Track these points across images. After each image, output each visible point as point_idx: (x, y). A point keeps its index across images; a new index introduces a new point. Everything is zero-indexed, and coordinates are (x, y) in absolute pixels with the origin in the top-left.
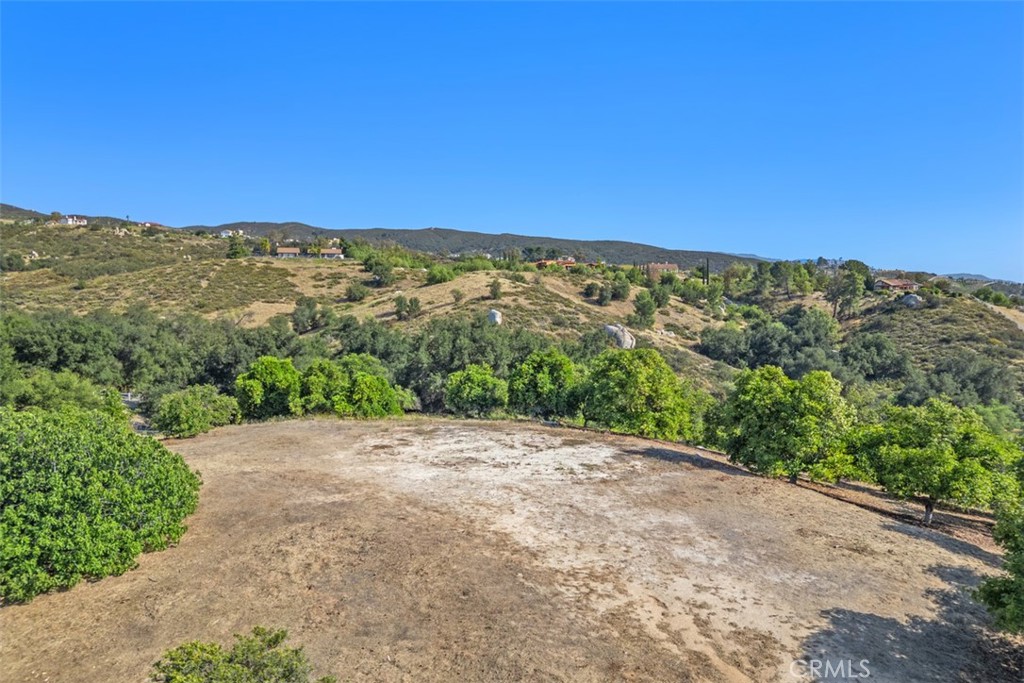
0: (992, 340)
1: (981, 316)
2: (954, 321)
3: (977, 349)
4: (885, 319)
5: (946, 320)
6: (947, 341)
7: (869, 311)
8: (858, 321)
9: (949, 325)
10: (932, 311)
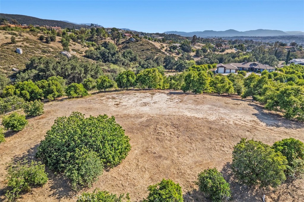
0: (152, 50)
1: (148, 44)
2: (143, 45)
3: (150, 52)
4: (128, 45)
5: (141, 45)
6: (143, 51)
7: (123, 43)
8: (121, 46)
9: (142, 46)
10: (138, 43)
